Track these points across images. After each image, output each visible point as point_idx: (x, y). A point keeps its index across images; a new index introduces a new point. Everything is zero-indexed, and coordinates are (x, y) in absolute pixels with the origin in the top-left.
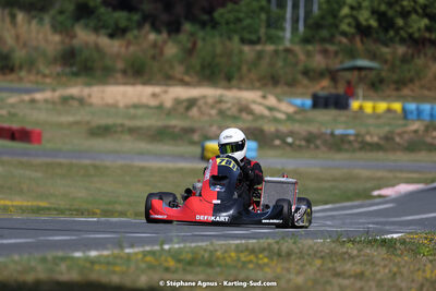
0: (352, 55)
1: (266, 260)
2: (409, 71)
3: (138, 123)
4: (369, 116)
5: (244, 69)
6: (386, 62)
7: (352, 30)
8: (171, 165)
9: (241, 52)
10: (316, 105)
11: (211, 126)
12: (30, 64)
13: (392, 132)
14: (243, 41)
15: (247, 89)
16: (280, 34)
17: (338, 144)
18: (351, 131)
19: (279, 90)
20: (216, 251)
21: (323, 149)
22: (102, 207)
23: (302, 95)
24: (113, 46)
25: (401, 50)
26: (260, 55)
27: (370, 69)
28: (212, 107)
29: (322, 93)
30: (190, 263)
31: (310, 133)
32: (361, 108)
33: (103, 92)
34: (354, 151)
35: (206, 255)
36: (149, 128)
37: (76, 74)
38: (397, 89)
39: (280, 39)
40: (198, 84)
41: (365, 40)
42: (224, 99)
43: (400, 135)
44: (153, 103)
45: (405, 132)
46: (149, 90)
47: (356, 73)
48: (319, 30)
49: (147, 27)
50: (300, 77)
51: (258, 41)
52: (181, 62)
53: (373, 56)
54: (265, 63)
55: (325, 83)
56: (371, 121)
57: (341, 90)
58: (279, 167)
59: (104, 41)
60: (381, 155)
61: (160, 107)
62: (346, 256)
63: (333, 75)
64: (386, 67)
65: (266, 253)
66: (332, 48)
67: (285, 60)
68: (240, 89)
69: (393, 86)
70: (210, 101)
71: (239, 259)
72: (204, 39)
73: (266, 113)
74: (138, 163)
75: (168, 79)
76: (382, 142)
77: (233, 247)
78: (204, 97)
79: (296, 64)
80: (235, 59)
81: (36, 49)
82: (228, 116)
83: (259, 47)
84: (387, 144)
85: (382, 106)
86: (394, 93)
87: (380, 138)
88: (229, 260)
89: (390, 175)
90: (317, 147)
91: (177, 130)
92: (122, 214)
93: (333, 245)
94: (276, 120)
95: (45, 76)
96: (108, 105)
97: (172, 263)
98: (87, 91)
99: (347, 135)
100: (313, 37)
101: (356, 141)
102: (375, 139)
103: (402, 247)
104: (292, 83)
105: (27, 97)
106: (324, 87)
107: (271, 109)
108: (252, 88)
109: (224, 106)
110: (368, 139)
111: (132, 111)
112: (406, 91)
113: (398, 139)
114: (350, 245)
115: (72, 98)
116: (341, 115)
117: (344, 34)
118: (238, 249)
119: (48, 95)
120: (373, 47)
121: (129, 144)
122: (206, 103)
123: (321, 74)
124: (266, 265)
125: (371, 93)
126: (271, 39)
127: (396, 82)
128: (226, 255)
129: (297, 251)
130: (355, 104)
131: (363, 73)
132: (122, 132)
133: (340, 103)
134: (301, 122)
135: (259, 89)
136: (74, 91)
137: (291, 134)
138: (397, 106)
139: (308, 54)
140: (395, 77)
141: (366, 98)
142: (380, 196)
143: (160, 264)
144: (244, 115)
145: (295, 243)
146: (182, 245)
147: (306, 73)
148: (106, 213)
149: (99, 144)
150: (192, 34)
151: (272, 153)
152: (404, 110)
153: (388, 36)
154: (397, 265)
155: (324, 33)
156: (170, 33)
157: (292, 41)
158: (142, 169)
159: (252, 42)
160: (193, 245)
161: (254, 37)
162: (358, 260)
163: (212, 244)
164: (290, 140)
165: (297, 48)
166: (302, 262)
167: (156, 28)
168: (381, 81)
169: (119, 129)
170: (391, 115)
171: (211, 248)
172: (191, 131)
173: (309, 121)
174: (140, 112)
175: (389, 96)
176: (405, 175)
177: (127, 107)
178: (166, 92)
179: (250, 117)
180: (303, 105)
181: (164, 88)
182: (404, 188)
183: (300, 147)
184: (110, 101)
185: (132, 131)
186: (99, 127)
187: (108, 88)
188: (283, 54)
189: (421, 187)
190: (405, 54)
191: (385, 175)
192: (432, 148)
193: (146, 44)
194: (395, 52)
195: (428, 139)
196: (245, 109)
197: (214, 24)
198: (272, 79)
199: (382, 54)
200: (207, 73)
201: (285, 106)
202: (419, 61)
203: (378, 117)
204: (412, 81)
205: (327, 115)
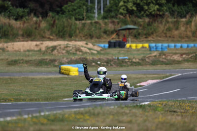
0: (126, 24)
2: (151, 29)
3: (30, 58)
4: (134, 50)
5: (78, 32)
6: (141, 25)
7: (125, 12)
8: (46, 77)
9: (75, 24)
10: (110, 47)
11: (63, 58)
13: (145, 57)
14: (76, 19)
15: (79, 41)
16: (93, 15)
17: (121, 63)
18: (127, 57)
19: (93, 40)
21: (114, 66)
22: (14, 97)
23: (104, 42)
24: (17, 24)
25: (147, 20)
26: (84, 25)
27: (134, 29)
28: (63, 50)
29: (112, 41)
31: (108, 59)
32: (130, 46)
33: (13, 45)
34: (128, 66)
36: (35, 60)
38: (146, 38)
39: (94, 17)
40: (57, 40)
41: (131, 16)
42: (68, 45)
43: (148, 58)
44: (36, 49)
45: (150, 56)
46: (34, 43)
47: (127, 31)
48: (110, 13)
49: (32, 15)
50: (102, 34)
51: (83, 19)
52: (48, 30)
53: (135, 24)
54: (86, 31)
55: (114, 36)
56: (135, 52)
57: (121, 39)
59: (13, 22)
60: (140, 67)
61: (40, 50)
62: (124, 114)
63: (117, 32)
64: (140, 28)
66: (116, 20)
67: (95, 27)
68: (76, 41)
69: (144, 36)
70: (62, 46)
71: (75, 118)
72: (58, 19)
73: (88, 51)
74: (31, 77)
75: (43, 38)
78: (60, 45)
79: (101, 29)
80: (73, 27)
82: (71, 53)
83: (83, 22)
84: (142, 62)
85: (140, 46)
86: (145, 39)
87: (139, 60)
88: (71, 118)
89: (144, 76)
90: (111, 65)
91: (48, 60)
92: (24, 100)
94: (92, 54)
96: (15, 51)
98: (6, 45)
99: (124, 59)
100: (107, 15)
101: (129, 61)
102: (137, 60)
103: (149, 108)
104: (99, 37)
106: (114, 38)
107: (90, 49)
108: (81, 40)
109: (69, 49)
110: (134, 60)
111: (27, 53)
112: (150, 38)
113: (147, 60)
116: (122, 50)
117: (121, 14)
120: (135, 19)
121: (26, 68)
122: (60, 48)
123: (112, 33)
124: (88, 119)
125: (135, 40)
126: (89, 18)
129: (102, 112)
130: (128, 45)
131: (131, 31)
132: (22, 63)
133: (121, 45)
134: (104, 54)
135: (84, 41)
137: (100, 60)
138: (146, 45)
139: (106, 24)
140: (145, 32)
141: (132, 42)
142: (140, 86)
144: (78, 53)
145: (101, 109)
147: (105, 32)
148: (16, 100)
149: (12, 68)
150: (53, 17)
152: (149, 47)
153: (141, 14)
155: (113, 14)
156: (42, 18)
157: (98, 18)
158: (33, 79)
159: (80, 20)
161: (81, 17)
164: (99, 63)
165: (101, 21)
167: (36, 15)
168: (139, 34)
169: (22, 61)
170: (144, 49)
172: (55, 61)
173: (108, 54)
174: (31, 53)
175: (143, 41)
176: (151, 76)
177: (25, 51)
178: (42, 44)
179: (81, 53)
180: (104, 47)
181: (41, 42)
182: (151, 82)
184: (17, 49)
185: (27, 62)
186: (12, 61)
187: (16, 44)
188: (94, 25)
189: (158, 80)
190: (149, 22)
191: (142, 76)
192: (162, 63)
193: (32, 23)
194: (144, 21)
195: (161, 59)
196: (78, 50)
197: (63, 12)
198: (90, 35)
199: (139, 22)
200: (61, 34)
201: (96, 48)
202: (156, 24)
203: (138, 50)
204: (152, 33)
205: (114, 51)
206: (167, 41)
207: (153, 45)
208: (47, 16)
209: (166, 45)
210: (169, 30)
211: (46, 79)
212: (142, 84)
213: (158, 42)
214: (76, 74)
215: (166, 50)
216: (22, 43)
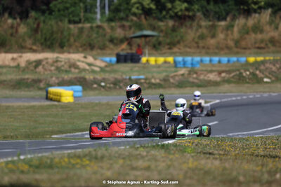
0: (141, 28)
1: (88, 162)
2: (176, 36)
4: (153, 66)
5: (72, 40)
6: (162, 31)
7: (140, 12)
8: (27, 104)
9: (69, 29)
10: (118, 61)
11: (52, 77)
13: (168, 76)
14: (70, 22)
15: (73, 53)
18: (142, 77)
19: (94, 52)
20: (55, 158)
23: (110, 55)
25: (171, 23)
26: (81, 30)
27: (152, 36)
28: (52, 65)
29: (122, 53)
30: (37, 167)
31: (116, 79)
32: (147, 61)
34: (144, 89)
35: (49, 161)
36: (11, 80)
38: (170, 49)
39: (94, 20)
40: (43, 51)
41: (148, 17)
42: (59, 59)
43: (172, 77)
44: (13, 64)
45: (176, 75)
46: (10, 56)
47: (143, 39)
49: (6, 15)
50: (107, 43)
51: (79, 22)
52: (30, 37)
53: (153, 28)
54: (84, 36)
55: (124, 46)
56: (154, 69)
57: (134, 51)
58: (97, 102)
60: (161, 91)
61: (18, 66)
62: (139, 157)
63: (129, 41)
64: (161, 34)
65: (88, 158)
67: (97, 33)
68: (69, 53)
69: (167, 47)
70: (50, 61)
71: (70, 162)
72: (44, 22)
73: (87, 67)
74: (4, 104)
75: (22, 48)
76: (162, 83)
77: (66, 155)
78: (47, 59)
79: (105, 35)
80: (66, 33)
82: (62, 70)
83: (80, 25)
84: (164, 84)
85: (161, 60)
86: (168, 51)
87: (160, 80)
88: (63, 164)
90: (120, 88)
91: (29, 81)
93: (131, 150)
94: (93, 71)
97: (26, 168)
99: (140, 79)
101: (145, 82)
102: (158, 81)
103: (175, 149)
104: (103, 48)
106: (124, 49)
107: (90, 65)
108: (77, 51)
109: (60, 64)
110: (153, 81)
112: (175, 50)
113: (172, 80)
114: (142, 149)
116: (135, 66)
118: (69, 156)
120: (154, 22)
122: (47, 63)
123: (122, 41)
124: (88, 165)
125: (154, 52)
126: (87, 20)
127: (169, 44)
128: (62, 160)
129: (107, 155)
130: (144, 59)
131: (148, 39)
133: (134, 59)
134: (110, 72)
135: (82, 52)
137: (104, 80)
138: (170, 59)
139: (112, 28)
140: (168, 41)
141: (150, 55)
143: (18, 169)
144: (73, 70)
145: (106, 150)
146: (32, 156)
147: (111, 41)
150: (36, 19)
151: (92, 92)
152: (175, 62)
153: (162, 15)
154: (171, 160)
156: (21, 19)
157: (101, 20)
159: (75, 22)
160: (40, 155)
161: (77, 19)
162: (146, 159)
163: (52, 154)
164: (103, 84)
165: (105, 25)
166: (111, 162)
167: (12, 15)
168: (160, 44)
170: (167, 65)
171: (51, 156)
172: (39, 81)
173: (115, 71)
174: (5, 71)
175: (165, 53)
178: (21, 57)
179: (77, 71)
180: (111, 61)
181: (20, 54)
183: (110, 88)
188: (96, 30)
190: (174, 26)
192: (193, 85)
193: (6, 27)
194: (167, 25)
195: (191, 80)
196: (73, 65)
198: (90, 45)
199: (159, 27)
200: (48, 43)
201: (99, 63)
202: (183, 30)
203: (159, 66)
204: (179, 42)
205: (125, 68)
206: (200, 54)
207: (180, 59)
208: (27, 17)
209: (197, 59)
210: (202, 37)
213: (187, 54)
215: (198, 67)
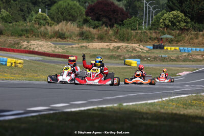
0: (164, 33)
2: (180, 38)
5: (132, 37)
6: (173, 35)
9: (131, 32)
10: (154, 48)
11: (126, 54)
12: (70, 37)
13: (178, 56)
14: (132, 29)
16: (142, 27)
17: (163, 60)
19: (142, 43)
21: (159, 61)
23: (149, 45)
24: (94, 31)
25: (178, 32)
26: (137, 33)
28: (124, 49)
29: (155, 44)
31: (155, 56)
32: (167, 48)
33: (92, 44)
36: (108, 55)
37: (83, 39)
38: (177, 43)
39: (142, 29)
41: (167, 29)
42: (128, 46)
43: (181, 56)
46: (106, 44)
49: (104, 25)
50: (148, 40)
52: (114, 36)
53: (170, 34)
54: (138, 36)
55: (156, 41)
56: (171, 53)
59: (92, 30)
60: (176, 63)
61: (109, 49)
63: (158, 39)
64: (173, 37)
66: (158, 31)
68: (132, 43)
69: (175, 42)
70: (124, 47)
72: (120, 29)
75: (110, 41)
78: (122, 46)
79: (147, 36)
80: (130, 34)
81: (72, 32)
83: (136, 31)
84: (177, 59)
85: (173, 48)
90: (157, 61)
91: (116, 56)
94: (143, 52)
95: (75, 40)
98: (88, 44)
100: (152, 28)
101: (168, 59)
102: (174, 58)
104: (146, 42)
105: (71, 46)
107: (141, 49)
109: (128, 49)
110: (172, 58)
111: (101, 50)
112: (179, 44)
113: (180, 58)
115: (84, 46)
116: (162, 51)
117: (161, 27)
119: (77, 45)
120: (170, 31)
123: (155, 39)
125: (170, 44)
126: (140, 29)
130: (165, 48)
133: (161, 47)
134: (151, 53)
135: (137, 43)
136: (84, 44)
137: (149, 57)
138: (177, 48)
139: (151, 33)
140: (176, 40)
141: (168, 46)
144: (134, 51)
147: (150, 39)
150: (117, 28)
151: (144, 62)
152: (180, 49)
155: (155, 27)
156: (110, 28)
159: (134, 30)
161: (135, 28)
164: (149, 59)
165: (148, 31)
167: (106, 26)
168: (172, 41)
170: (176, 51)
172: (120, 56)
173: (153, 53)
174: (103, 50)
175: (175, 45)
177: (99, 49)
179: (136, 52)
180: (150, 48)
181: (110, 43)
183: (152, 60)
184: (95, 47)
186: (93, 55)
187: (94, 44)
188: (143, 33)
189: (190, 72)
191: (179, 69)
192: (190, 60)
193: (103, 31)
194: (176, 33)
195: (189, 58)
196: (134, 49)
197: (123, 25)
198: (140, 40)
199: (172, 33)
200: (122, 38)
201: (145, 48)
202: (183, 35)
203: (173, 51)
204: (181, 41)
205: (157, 51)
206: (190, 46)
207: (182, 48)
208: (113, 27)
209: (190, 49)
210: (192, 39)
211: (116, 68)
212: (180, 74)
213: (184, 46)
214: (136, 65)
215: (191, 52)
216: (98, 43)
